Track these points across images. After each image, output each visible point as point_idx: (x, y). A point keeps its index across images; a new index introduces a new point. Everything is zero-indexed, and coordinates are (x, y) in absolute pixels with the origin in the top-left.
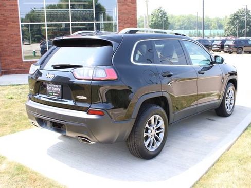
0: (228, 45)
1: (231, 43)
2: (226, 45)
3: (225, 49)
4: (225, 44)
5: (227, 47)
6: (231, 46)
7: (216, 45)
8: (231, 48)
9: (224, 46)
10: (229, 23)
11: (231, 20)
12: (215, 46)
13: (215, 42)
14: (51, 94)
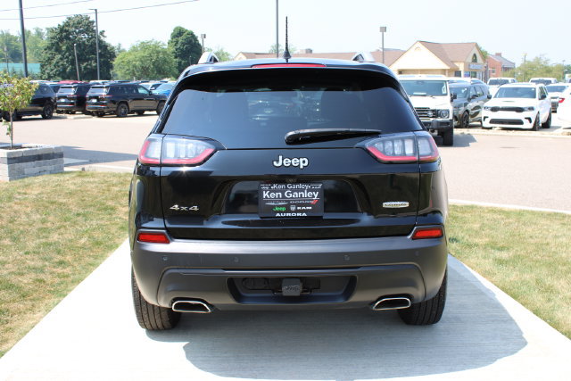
0: (96, 97)
1: (103, 93)
2: (91, 98)
3: (88, 107)
4: (89, 94)
5: (95, 101)
6: (103, 99)
7: (65, 97)
8: (103, 104)
9: (85, 99)
10: (49, 48)
11: (54, 41)
12: (63, 100)
13: (60, 90)
14: (284, 209)
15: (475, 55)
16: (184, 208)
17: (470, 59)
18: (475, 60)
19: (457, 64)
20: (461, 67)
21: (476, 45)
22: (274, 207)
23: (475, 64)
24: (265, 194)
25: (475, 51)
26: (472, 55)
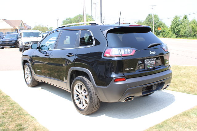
14: (149, 66)
15: (22, 24)
16: (130, 69)
17: (20, 25)
18: (22, 26)
19: (16, 27)
20: (18, 28)
21: (22, 21)
22: (147, 66)
23: (22, 27)
24: (146, 62)
25: (22, 23)
26: (21, 24)
